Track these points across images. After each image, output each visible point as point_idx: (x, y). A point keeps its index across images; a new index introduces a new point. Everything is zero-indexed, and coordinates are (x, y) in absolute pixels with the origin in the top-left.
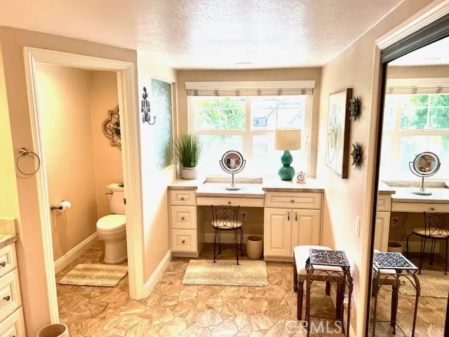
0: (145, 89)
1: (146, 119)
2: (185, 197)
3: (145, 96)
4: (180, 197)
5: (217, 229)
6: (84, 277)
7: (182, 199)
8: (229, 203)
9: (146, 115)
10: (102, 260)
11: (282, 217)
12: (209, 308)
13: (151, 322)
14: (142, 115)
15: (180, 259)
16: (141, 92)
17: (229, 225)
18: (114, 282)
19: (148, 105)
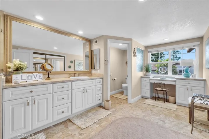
0: (134, 49)
1: (134, 56)
2: (146, 80)
3: (134, 50)
4: (144, 80)
5: (156, 90)
6: (118, 96)
7: (145, 80)
8: (161, 82)
9: (134, 55)
10: (123, 94)
11: (184, 89)
12: (151, 110)
13: (132, 108)
14: (133, 54)
15: (144, 98)
16: (133, 49)
17: (161, 89)
18: (124, 99)
19: (135, 52)
